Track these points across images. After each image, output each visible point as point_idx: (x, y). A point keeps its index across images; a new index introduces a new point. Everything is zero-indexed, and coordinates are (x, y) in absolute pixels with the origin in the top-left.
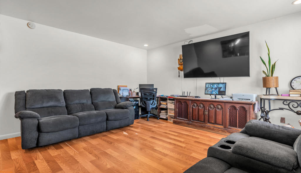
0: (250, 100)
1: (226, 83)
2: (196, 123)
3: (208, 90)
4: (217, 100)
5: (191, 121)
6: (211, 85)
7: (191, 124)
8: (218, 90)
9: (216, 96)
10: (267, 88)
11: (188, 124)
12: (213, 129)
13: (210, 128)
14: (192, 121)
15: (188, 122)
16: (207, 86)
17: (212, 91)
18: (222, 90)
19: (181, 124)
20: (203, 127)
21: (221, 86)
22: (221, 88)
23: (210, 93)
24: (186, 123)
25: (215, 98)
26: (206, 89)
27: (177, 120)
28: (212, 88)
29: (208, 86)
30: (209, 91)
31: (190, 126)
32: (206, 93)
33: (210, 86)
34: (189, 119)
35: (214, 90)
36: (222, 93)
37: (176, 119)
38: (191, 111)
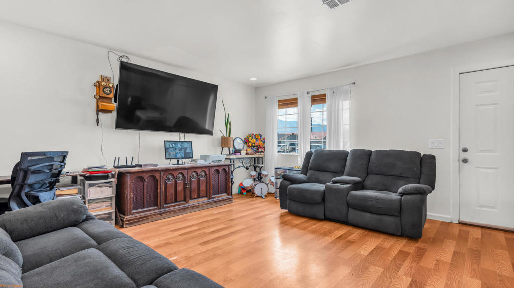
0: (221, 161)
1: (191, 142)
2: (172, 207)
3: (169, 151)
4: (180, 166)
5: (163, 208)
6: (173, 145)
7: (165, 213)
8: (183, 151)
9: (178, 161)
10: (229, 148)
11: (160, 214)
12: (199, 205)
13: (195, 206)
14: (164, 206)
15: (159, 210)
16: (167, 146)
17: (176, 154)
18: (188, 151)
19: (146, 221)
20: (185, 209)
21: (186, 145)
22: (187, 148)
23: (173, 157)
24: (157, 214)
25: (178, 164)
26: (166, 150)
27: (134, 216)
28: (176, 149)
29: (169, 146)
30: (172, 153)
31: (165, 215)
32: (167, 157)
33: (171, 146)
34: (159, 205)
35: (177, 151)
36: (189, 156)
37: (130, 216)
38: (163, 190)
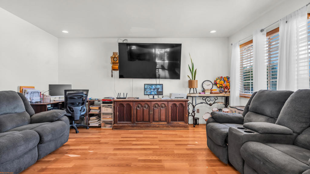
0: (183, 98)
1: (162, 84)
2: (140, 124)
3: (147, 90)
4: (155, 100)
5: (135, 123)
6: (150, 86)
7: (135, 126)
8: (156, 90)
9: (153, 96)
11: (132, 127)
12: (159, 126)
13: (156, 126)
14: (136, 122)
15: (132, 124)
16: (146, 87)
17: (151, 92)
18: (160, 90)
19: (124, 129)
20: (148, 126)
21: (158, 87)
22: (159, 88)
23: (149, 94)
24: (131, 126)
25: (153, 98)
26: (145, 89)
27: (118, 124)
28: (151, 89)
29: (147, 87)
30: (149, 91)
31: (135, 128)
32: (145, 94)
33: (148, 87)
34: (132, 121)
35: (152, 90)
36: (160, 93)
37: (116, 124)
38: (135, 113)
